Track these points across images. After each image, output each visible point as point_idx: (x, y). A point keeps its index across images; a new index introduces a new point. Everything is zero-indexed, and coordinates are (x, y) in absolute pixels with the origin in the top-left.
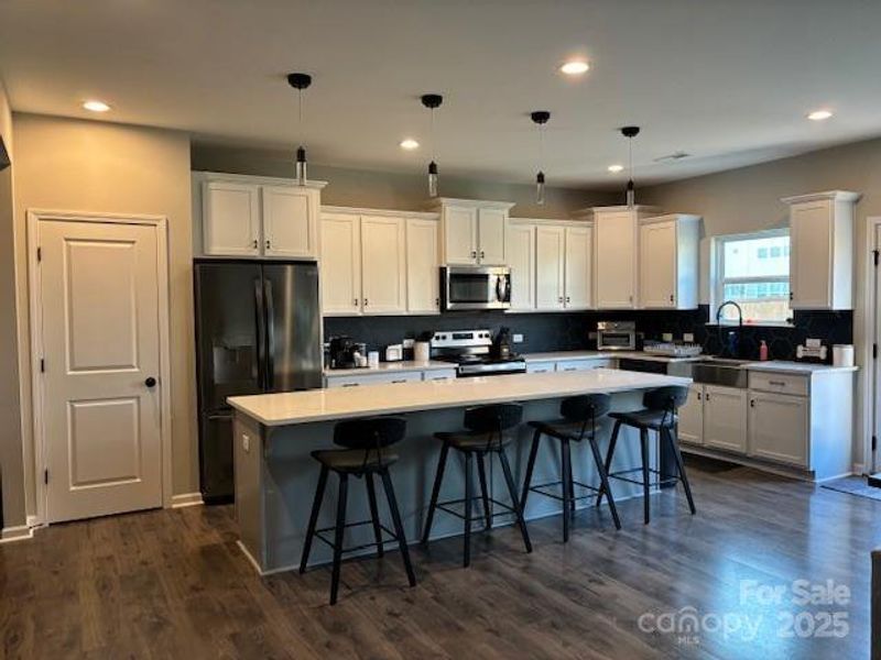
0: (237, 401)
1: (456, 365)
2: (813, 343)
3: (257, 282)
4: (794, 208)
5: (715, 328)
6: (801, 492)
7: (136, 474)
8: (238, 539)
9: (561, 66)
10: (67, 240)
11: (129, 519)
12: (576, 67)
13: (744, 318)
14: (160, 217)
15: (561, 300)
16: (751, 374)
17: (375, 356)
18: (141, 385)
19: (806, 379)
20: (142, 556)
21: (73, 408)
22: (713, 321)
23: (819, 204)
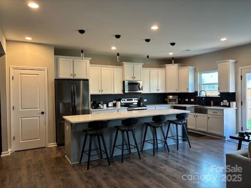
0: (66, 117)
1: (128, 108)
2: (225, 101)
3: (72, 85)
4: (219, 64)
5: (199, 97)
6: (222, 142)
7: (39, 138)
8: (65, 155)
9: (151, 27)
10: (20, 74)
11: (36, 150)
12: (155, 28)
13: (207, 95)
14: (46, 68)
15: (157, 90)
16: (208, 110)
17: (105, 105)
18: (40, 114)
19: (222, 111)
20: (39, 159)
21: (21, 119)
22: (199, 96)
23: (225, 63)
